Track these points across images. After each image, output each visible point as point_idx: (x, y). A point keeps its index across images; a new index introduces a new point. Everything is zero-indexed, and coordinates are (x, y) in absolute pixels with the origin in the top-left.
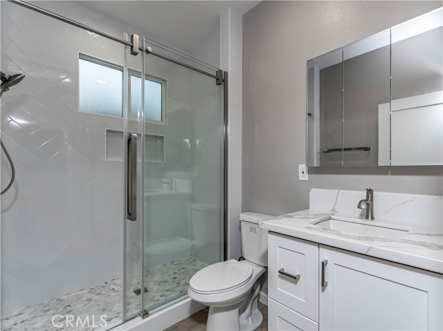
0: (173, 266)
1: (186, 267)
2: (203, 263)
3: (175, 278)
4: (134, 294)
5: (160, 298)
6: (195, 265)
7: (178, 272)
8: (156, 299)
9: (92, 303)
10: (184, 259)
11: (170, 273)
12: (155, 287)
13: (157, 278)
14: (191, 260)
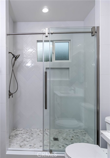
0: (73, 133)
1: (79, 135)
2: (89, 137)
3: (72, 139)
4: (53, 140)
5: (62, 147)
6: (85, 137)
7: (74, 137)
8: (60, 146)
9: (39, 136)
10: (80, 131)
11: (70, 136)
12: (62, 140)
13: (64, 136)
14: (84, 133)
